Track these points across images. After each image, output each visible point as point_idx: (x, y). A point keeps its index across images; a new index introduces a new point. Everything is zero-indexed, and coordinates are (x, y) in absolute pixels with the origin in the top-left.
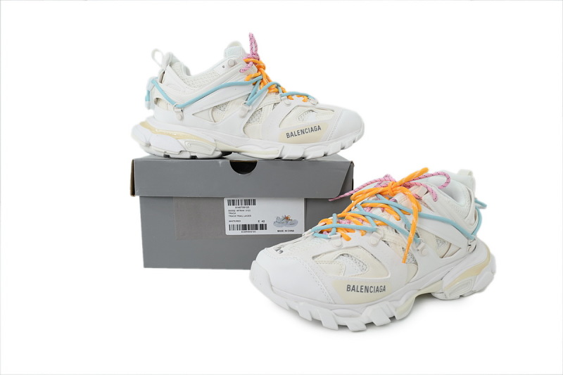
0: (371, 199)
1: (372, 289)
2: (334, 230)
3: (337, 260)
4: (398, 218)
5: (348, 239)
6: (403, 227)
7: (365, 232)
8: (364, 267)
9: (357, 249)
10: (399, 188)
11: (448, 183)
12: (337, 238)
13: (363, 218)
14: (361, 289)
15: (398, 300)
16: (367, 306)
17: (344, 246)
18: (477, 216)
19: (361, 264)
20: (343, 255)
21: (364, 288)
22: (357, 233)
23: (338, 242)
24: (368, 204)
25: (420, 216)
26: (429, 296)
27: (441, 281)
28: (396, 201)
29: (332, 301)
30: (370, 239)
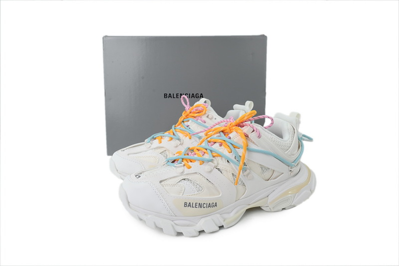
0: (215, 136)
1: (205, 205)
2: (180, 160)
3: (179, 183)
4: (230, 151)
5: (189, 167)
6: (233, 158)
7: (203, 162)
8: (201, 188)
9: (196, 175)
10: (234, 127)
11: (272, 124)
12: (181, 166)
13: (205, 151)
14: (196, 205)
15: (228, 213)
16: (202, 218)
17: (185, 173)
18: (300, 146)
19: (198, 186)
20: (184, 179)
21: (198, 204)
22: (197, 163)
23: (180, 170)
24: (212, 140)
25: (248, 150)
26: (258, 209)
27: (267, 198)
28: (230, 138)
29: (173, 214)
30: (207, 167)
